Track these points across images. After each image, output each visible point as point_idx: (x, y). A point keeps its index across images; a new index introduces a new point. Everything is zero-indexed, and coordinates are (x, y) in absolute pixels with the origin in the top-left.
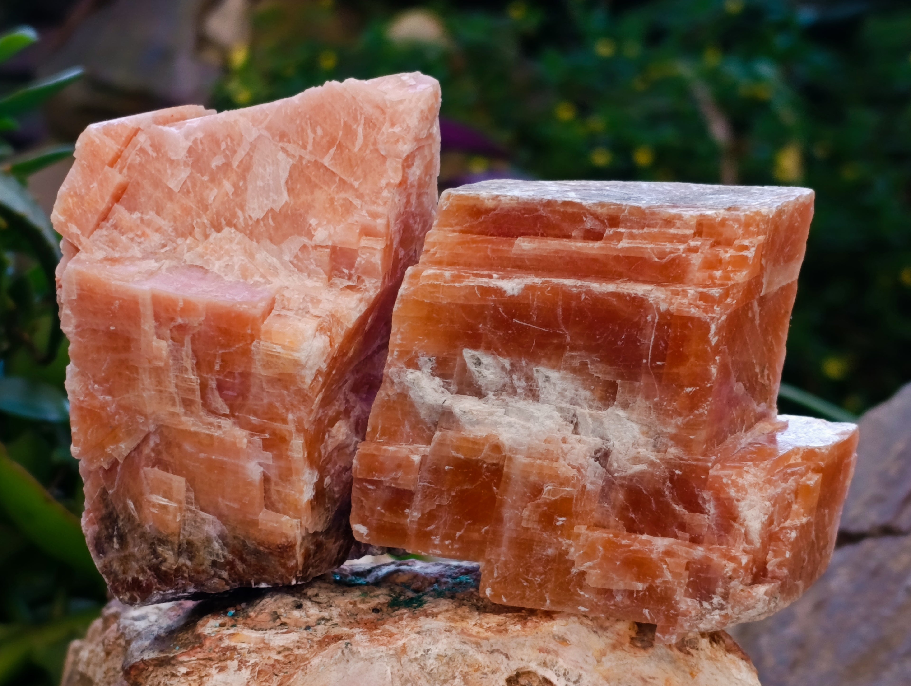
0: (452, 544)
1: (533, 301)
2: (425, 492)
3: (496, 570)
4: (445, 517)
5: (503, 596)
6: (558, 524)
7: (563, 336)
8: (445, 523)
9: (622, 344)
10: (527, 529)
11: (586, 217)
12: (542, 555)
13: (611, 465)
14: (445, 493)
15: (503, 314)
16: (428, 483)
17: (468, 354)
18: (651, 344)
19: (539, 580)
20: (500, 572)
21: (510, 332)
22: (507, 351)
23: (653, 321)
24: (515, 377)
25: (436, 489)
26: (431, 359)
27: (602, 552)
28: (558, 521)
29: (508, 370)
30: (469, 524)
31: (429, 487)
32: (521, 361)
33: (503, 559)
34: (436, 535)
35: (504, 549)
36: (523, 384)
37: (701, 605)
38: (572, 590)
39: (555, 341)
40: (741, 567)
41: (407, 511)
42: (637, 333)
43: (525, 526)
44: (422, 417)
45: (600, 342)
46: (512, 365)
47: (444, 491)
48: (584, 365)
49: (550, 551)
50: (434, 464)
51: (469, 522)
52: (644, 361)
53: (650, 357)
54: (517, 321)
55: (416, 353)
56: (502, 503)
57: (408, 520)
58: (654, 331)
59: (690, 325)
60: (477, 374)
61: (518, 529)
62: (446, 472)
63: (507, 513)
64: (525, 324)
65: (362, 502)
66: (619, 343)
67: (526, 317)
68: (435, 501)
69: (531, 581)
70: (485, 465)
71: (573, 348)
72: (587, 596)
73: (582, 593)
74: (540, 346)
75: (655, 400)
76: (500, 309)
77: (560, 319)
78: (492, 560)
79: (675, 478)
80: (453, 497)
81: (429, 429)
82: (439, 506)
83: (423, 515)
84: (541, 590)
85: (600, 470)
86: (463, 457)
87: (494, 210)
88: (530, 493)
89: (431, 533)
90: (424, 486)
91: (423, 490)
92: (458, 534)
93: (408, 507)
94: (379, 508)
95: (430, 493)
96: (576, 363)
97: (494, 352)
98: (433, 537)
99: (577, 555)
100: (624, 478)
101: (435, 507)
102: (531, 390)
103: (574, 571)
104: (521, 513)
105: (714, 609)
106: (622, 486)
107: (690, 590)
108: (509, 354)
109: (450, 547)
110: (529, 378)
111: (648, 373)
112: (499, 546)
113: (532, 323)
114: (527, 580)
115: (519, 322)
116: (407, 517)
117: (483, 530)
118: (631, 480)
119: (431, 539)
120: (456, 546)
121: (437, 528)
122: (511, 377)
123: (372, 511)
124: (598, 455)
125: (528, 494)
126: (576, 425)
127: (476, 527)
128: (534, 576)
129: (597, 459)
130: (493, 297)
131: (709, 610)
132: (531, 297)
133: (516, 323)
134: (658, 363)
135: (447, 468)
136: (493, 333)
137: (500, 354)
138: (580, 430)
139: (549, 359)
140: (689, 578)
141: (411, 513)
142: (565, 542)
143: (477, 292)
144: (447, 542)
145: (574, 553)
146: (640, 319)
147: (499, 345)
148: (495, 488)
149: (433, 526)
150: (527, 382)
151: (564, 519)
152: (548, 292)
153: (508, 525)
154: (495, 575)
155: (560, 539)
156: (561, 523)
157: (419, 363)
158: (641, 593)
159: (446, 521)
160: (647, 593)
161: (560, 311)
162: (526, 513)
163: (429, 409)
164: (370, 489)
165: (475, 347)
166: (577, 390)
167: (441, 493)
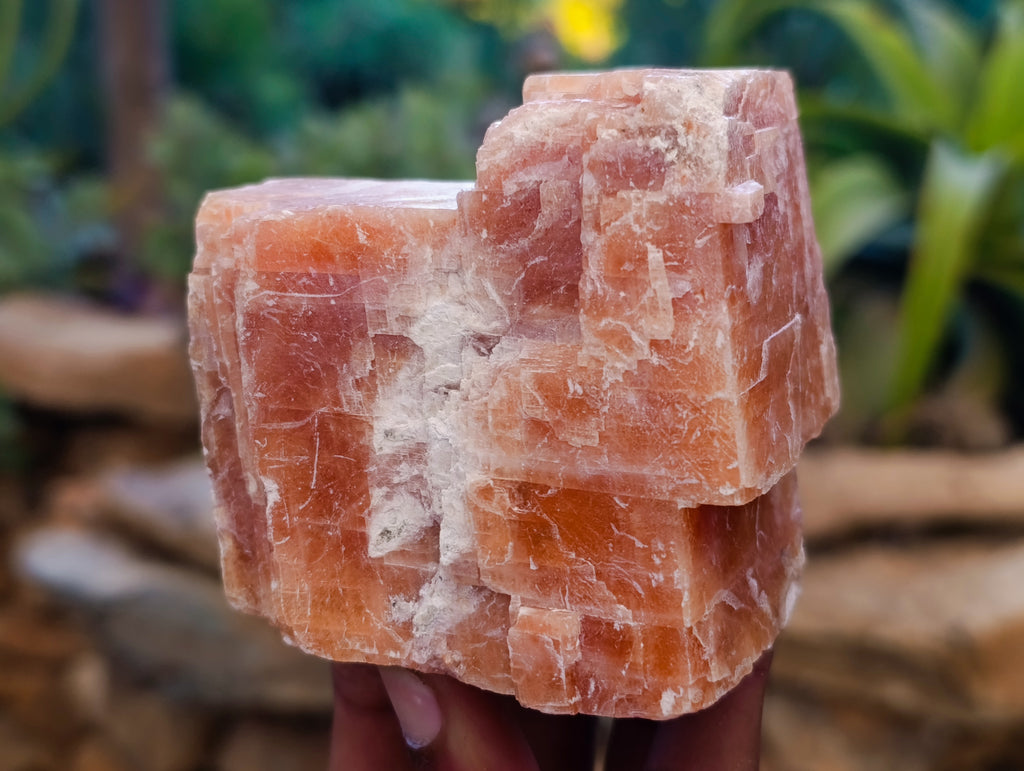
0: (659, 553)
1: (282, 463)
2: (581, 599)
3: (685, 482)
4: (615, 565)
5: (730, 467)
6: (580, 391)
7: (323, 419)
8: (627, 566)
9: (316, 336)
10: (602, 437)
11: (219, 415)
12: (641, 410)
13: (495, 330)
14: (574, 567)
15: (307, 503)
16: (564, 595)
17: (377, 549)
18: (306, 295)
19: (685, 412)
20: (687, 474)
21: (331, 492)
22: (361, 495)
23: (272, 297)
24: (396, 480)
25: (571, 581)
26: (393, 602)
27: (610, 320)
28: (575, 392)
29: (388, 490)
30: (618, 527)
31: (571, 594)
32: (371, 473)
33: (663, 472)
34: (649, 580)
35: (646, 471)
36: (404, 466)
37: (672, 163)
38: (690, 359)
39: (332, 428)
40: (602, 117)
41: (617, 626)
42: (296, 317)
43: (597, 441)
44: (473, 610)
45: (318, 366)
46: (380, 485)
47: (572, 570)
48: (358, 384)
49: (632, 398)
50: (533, 588)
51: (614, 528)
52: (333, 302)
53: (326, 296)
54: (313, 483)
55: (387, 625)
56: (571, 480)
57: (632, 624)
58: (287, 294)
59: (267, 248)
60: (404, 534)
61: (605, 451)
62: (541, 568)
63: (586, 469)
64: (315, 472)
65: (621, 700)
66: (315, 339)
67: (304, 472)
68: (591, 584)
69: (690, 424)
70: (516, 509)
71: (337, 402)
72: (695, 336)
73: (692, 344)
74: (344, 448)
75: (385, 280)
76: (301, 508)
77: (298, 424)
78: (670, 488)
79: (493, 237)
80: (578, 555)
81: (489, 599)
82: (599, 575)
83: (620, 602)
84: (702, 407)
85: (504, 342)
86: (511, 544)
87: (234, 538)
88: (543, 438)
89: (648, 588)
90: (570, 602)
91: (577, 603)
92: (639, 544)
93: (610, 625)
94: (624, 672)
95: (579, 592)
96: (357, 396)
97: (366, 511)
98: (654, 584)
99: (625, 357)
100: (511, 308)
101: (601, 583)
102: (411, 455)
103: (655, 360)
104: (578, 449)
105: (676, 144)
106: (523, 311)
107: (651, 183)
108: (365, 492)
109: (664, 556)
110: (395, 460)
111: (350, 296)
112: (643, 479)
113: (312, 463)
114: (691, 431)
115: (314, 480)
116: (628, 628)
117: (623, 505)
118: (511, 298)
119: (657, 588)
120: (660, 546)
121: (636, 577)
122: (397, 485)
123: (632, 683)
124: (483, 350)
125: (546, 440)
126: (449, 387)
127: (621, 516)
128: (681, 421)
129: (490, 350)
130: (286, 518)
131: (679, 151)
132: (275, 466)
133: (316, 484)
134: (331, 283)
135: (533, 567)
136: (338, 515)
137: (367, 504)
138: (454, 381)
139: (361, 433)
140: (632, 188)
141: (620, 619)
142: (609, 378)
143: (283, 541)
144: (657, 561)
145: (624, 363)
146: (274, 315)
147: (354, 506)
148: (549, 492)
149: (635, 584)
150: (401, 462)
151: (570, 382)
152: (263, 443)
153: (603, 467)
154: (694, 481)
155: (606, 386)
156: (578, 387)
157: (402, 620)
158: (669, 254)
159: (622, 565)
160: (667, 245)
161: (288, 425)
162: (577, 441)
163: (458, 600)
164: (597, 688)
165: (364, 539)
166: (400, 391)
167: (574, 573)
